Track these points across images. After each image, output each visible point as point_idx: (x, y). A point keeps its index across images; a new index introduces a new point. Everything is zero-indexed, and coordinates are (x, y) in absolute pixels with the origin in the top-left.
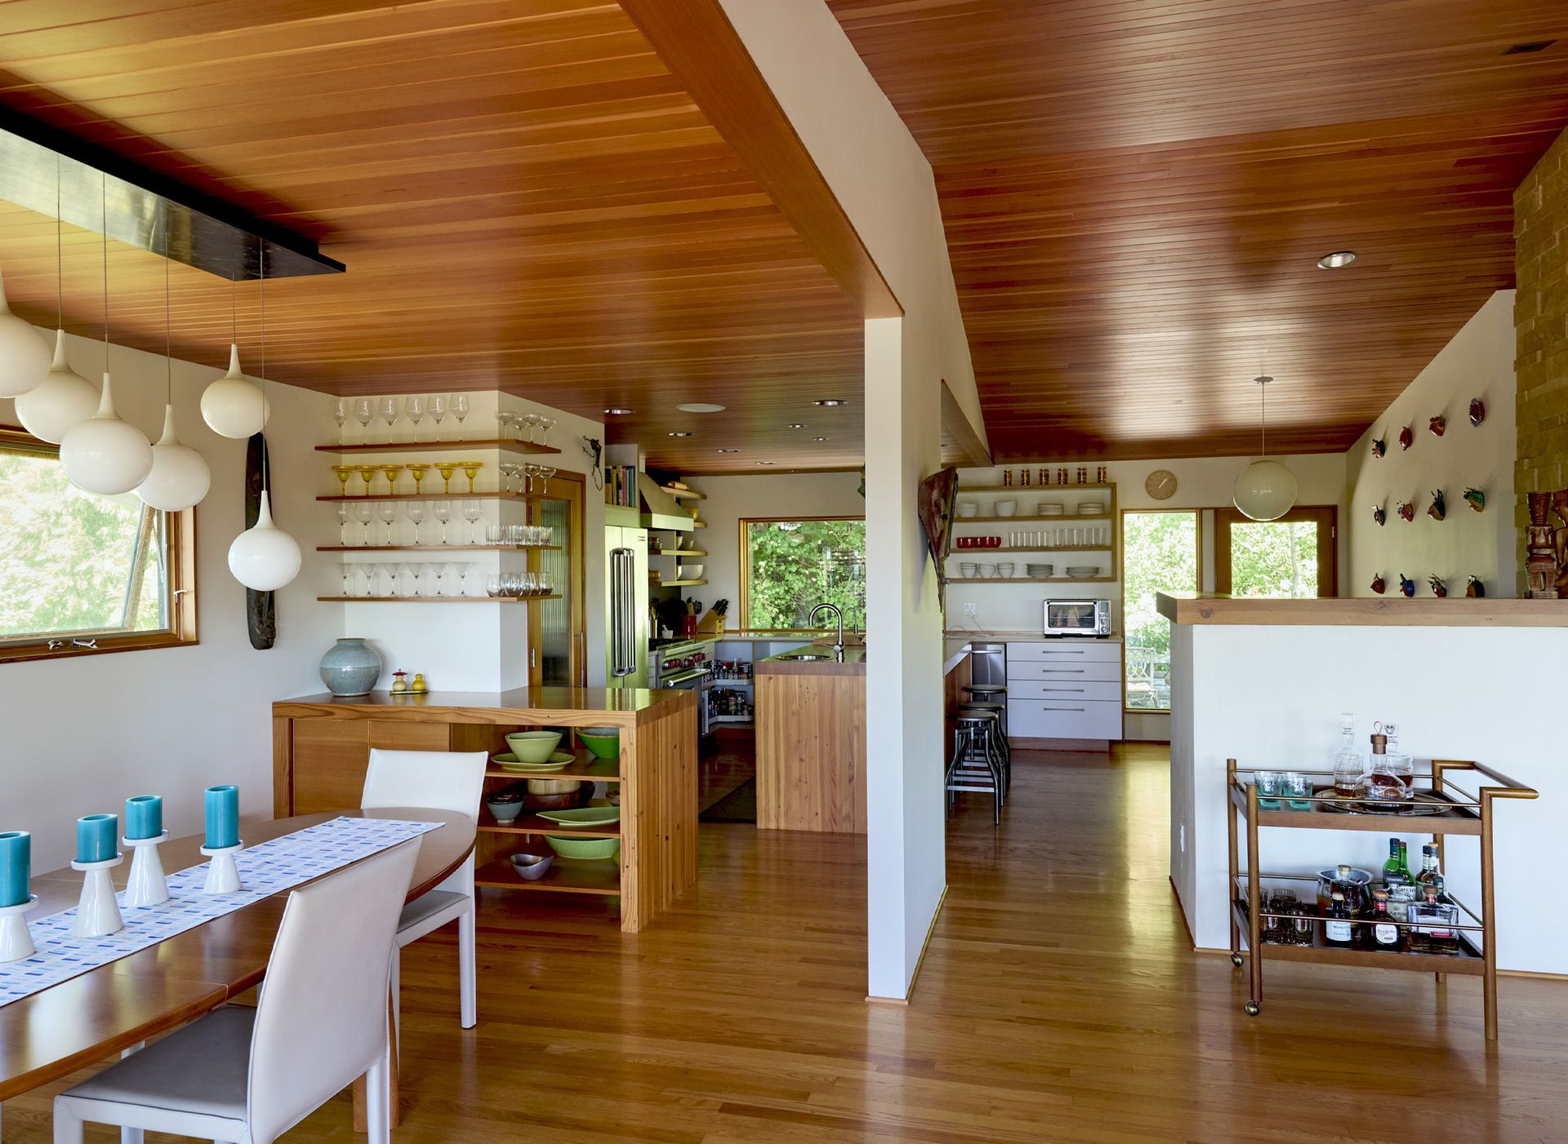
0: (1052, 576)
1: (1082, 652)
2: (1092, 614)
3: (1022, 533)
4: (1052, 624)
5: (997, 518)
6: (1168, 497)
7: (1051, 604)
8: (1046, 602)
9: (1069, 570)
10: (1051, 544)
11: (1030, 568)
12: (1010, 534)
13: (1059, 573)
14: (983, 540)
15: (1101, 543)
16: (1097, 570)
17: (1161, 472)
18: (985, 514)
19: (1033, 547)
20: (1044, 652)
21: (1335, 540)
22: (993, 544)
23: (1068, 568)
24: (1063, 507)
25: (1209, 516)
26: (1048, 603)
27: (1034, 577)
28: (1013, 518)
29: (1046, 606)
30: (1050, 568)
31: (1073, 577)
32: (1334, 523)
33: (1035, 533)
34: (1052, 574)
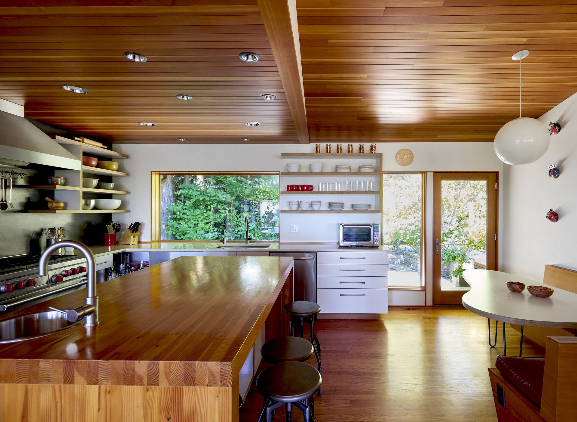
0: (343, 210)
1: (364, 258)
2: (369, 233)
3: (326, 184)
4: (345, 239)
5: (311, 174)
6: (408, 164)
7: (344, 227)
8: (341, 226)
9: (353, 206)
10: (343, 190)
11: (330, 204)
12: (319, 184)
13: (347, 208)
14: (303, 186)
15: (371, 190)
16: (369, 206)
17: (405, 150)
18: (304, 170)
19: (332, 192)
20: (341, 258)
21: (497, 192)
22: (309, 189)
23: (352, 205)
24: (350, 168)
25: (430, 176)
26: (343, 226)
27: (332, 210)
28: (322, 174)
29: (341, 228)
30: (342, 204)
31: (356, 210)
32: (497, 181)
33: (333, 184)
34: (343, 208)
